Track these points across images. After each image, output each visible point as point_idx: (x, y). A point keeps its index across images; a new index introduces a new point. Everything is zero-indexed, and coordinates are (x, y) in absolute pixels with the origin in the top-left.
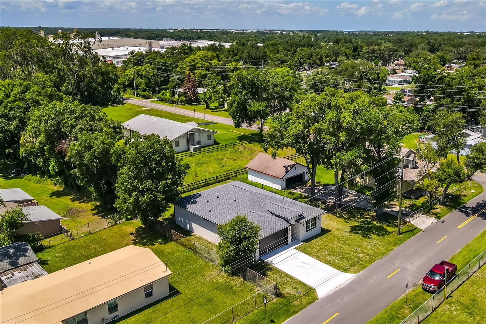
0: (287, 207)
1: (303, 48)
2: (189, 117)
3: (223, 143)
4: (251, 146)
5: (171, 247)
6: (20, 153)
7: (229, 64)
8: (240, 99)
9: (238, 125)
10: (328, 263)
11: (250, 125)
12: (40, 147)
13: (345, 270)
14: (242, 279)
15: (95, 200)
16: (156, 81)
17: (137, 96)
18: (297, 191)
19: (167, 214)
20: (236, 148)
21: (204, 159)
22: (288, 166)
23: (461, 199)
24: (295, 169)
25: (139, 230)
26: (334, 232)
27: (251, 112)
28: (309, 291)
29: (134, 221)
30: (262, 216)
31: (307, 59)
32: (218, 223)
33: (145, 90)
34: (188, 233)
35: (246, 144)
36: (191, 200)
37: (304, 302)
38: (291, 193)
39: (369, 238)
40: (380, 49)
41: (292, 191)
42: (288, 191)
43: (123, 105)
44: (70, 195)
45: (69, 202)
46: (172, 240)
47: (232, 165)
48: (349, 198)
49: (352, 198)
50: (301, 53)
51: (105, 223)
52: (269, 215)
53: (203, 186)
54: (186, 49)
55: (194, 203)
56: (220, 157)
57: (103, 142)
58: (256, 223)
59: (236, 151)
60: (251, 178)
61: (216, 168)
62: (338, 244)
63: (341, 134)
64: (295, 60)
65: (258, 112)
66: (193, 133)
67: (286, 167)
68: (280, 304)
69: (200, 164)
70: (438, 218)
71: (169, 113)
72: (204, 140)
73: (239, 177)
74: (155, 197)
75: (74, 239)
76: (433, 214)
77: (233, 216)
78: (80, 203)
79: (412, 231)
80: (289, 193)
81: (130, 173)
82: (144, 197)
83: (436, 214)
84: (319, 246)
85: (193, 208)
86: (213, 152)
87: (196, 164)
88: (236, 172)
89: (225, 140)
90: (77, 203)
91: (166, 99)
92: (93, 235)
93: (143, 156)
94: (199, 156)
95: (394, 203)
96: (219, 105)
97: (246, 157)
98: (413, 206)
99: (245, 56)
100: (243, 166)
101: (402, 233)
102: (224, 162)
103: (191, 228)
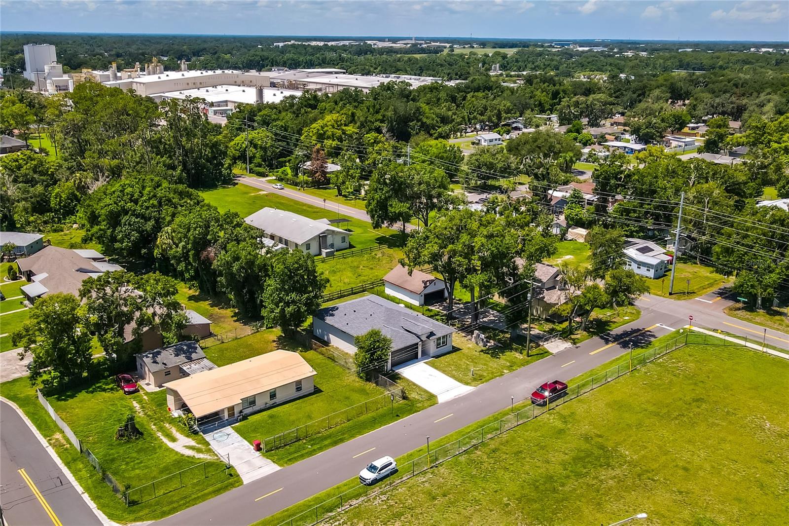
0: (419, 324)
1: (476, 94)
2: (317, 208)
3: (359, 247)
4: (391, 251)
5: (311, 354)
6: (155, 254)
7: (368, 135)
8: (380, 197)
9: (377, 226)
10: (453, 377)
11: (391, 224)
12: (183, 253)
13: (467, 384)
14: (374, 385)
15: (233, 307)
16: (273, 151)
17: (250, 172)
18: (435, 308)
19: (306, 324)
20: (373, 254)
21: (338, 267)
22: (428, 281)
23: (608, 326)
24: (435, 285)
25: (280, 338)
26: (465, 351)
27: (392, 213)
28: (431, 397)
29: (274, 329)
30: (395, 331)
31: (480, 114)
32: (355, 335)
33: (260, 165)
34: (326, 343)
35: (385, 248)
36: (329, 312)
37: (426, 405)
38: (429, 310)
39: (497, 358)
40: (587, 100)
41: (430, 307)
42: (426, 307)
43: (234, 186)
44: (208, 300)
45: (208, 307)
46: (311, 349)
47: (368, 275)
48: (488, 318)
49: (492, 318)
50: (473, 101)
51: (248, 330)
52: (402, 331)
53: (339, 298)
54: (309, 99)
55: (332, 315)
56: (355, 264)
57: (249, 253)
58: (389, 337)
59: (373, 258)
60: (388, 291)
61: (351, 277)
62: (466, 361)
63: (473, 257)
64: (462, 115)
65: (400, 214)
66: (326, 236)
67: (425, 283)
68: (405, 404)
69: (334, 272)
70: (575, 343)
71: (292, 200)
72: (338, 242)
73: (375, 289)
74: (299, 308)
75: (223, 342)
76: (571, 339)
77: (369, 329)
78: (219, 309)
79: (542, 354)
80: (427, 310)
81: (278, 286)
82: (289, 307)
83: (574, 340)
84: (447, 362)
85: (331, 320)
86: (347, 257)
87: (329, 272)
88: (372, 283)
89: (361, 243)
90: (216, 309)
91: (288, 180)
92: (239, 340)
93: (290, 271)
94: (332, 262)
95: (534, 326)
96: (354, 190)
97: (384, 265)
98: (552, 330)
99: (390, 115)
100: (380, 277)
101: (531, 356)
102: (360, 271)
103: (329, 339)
